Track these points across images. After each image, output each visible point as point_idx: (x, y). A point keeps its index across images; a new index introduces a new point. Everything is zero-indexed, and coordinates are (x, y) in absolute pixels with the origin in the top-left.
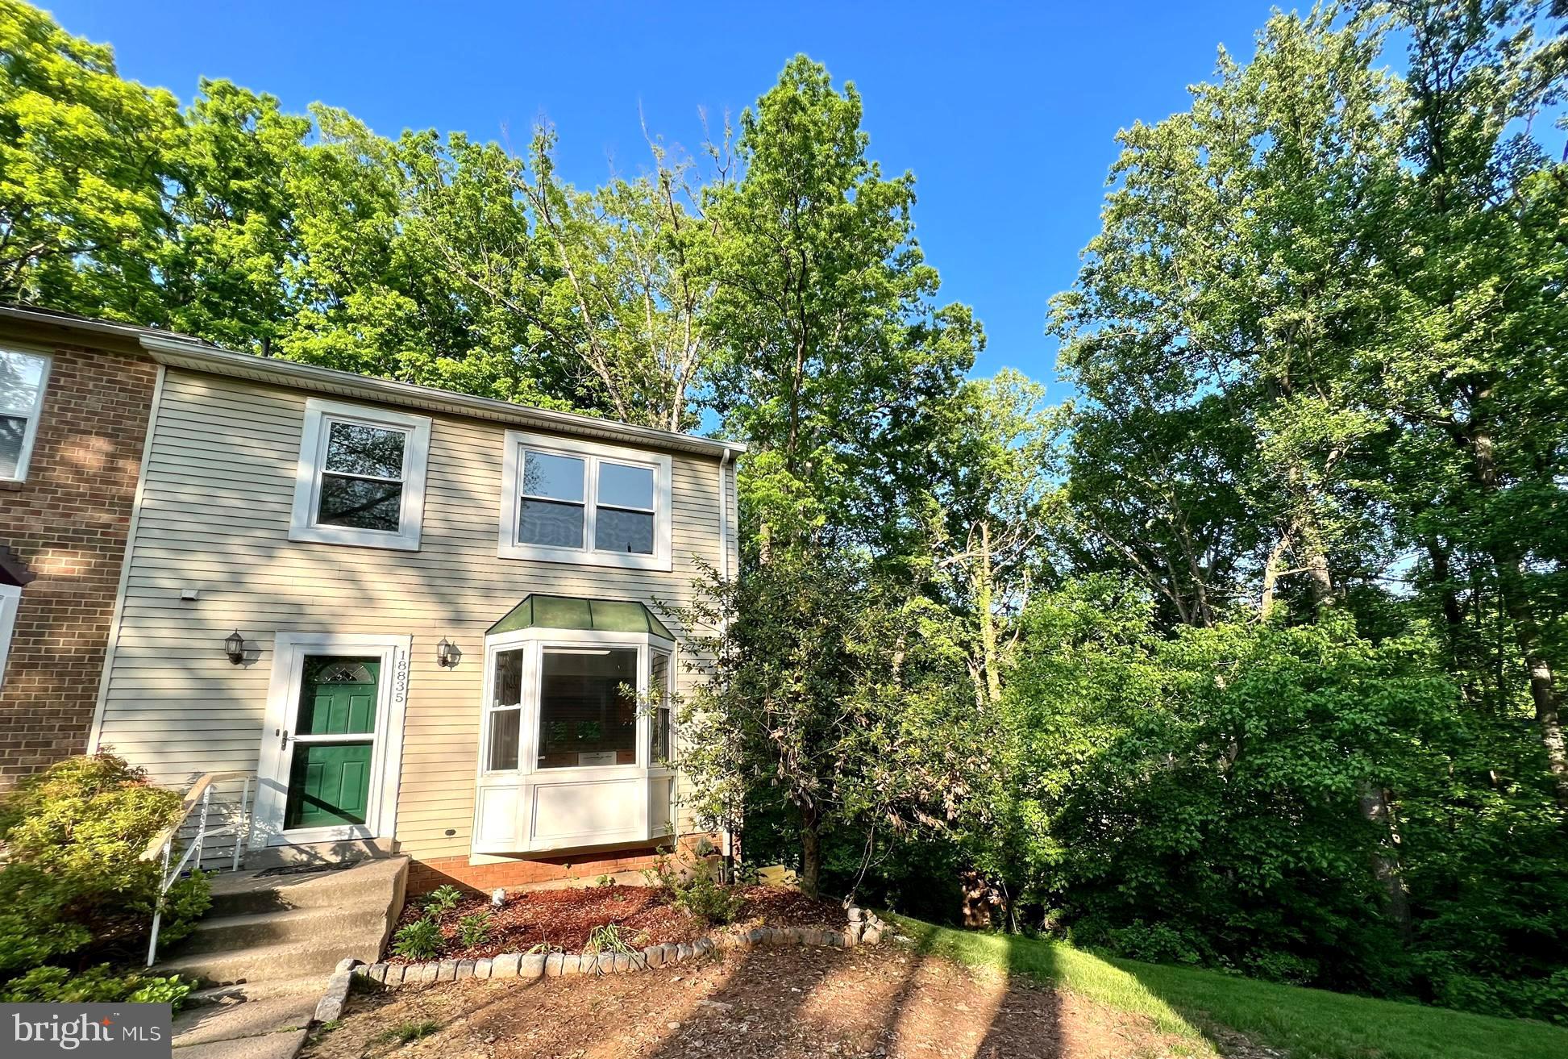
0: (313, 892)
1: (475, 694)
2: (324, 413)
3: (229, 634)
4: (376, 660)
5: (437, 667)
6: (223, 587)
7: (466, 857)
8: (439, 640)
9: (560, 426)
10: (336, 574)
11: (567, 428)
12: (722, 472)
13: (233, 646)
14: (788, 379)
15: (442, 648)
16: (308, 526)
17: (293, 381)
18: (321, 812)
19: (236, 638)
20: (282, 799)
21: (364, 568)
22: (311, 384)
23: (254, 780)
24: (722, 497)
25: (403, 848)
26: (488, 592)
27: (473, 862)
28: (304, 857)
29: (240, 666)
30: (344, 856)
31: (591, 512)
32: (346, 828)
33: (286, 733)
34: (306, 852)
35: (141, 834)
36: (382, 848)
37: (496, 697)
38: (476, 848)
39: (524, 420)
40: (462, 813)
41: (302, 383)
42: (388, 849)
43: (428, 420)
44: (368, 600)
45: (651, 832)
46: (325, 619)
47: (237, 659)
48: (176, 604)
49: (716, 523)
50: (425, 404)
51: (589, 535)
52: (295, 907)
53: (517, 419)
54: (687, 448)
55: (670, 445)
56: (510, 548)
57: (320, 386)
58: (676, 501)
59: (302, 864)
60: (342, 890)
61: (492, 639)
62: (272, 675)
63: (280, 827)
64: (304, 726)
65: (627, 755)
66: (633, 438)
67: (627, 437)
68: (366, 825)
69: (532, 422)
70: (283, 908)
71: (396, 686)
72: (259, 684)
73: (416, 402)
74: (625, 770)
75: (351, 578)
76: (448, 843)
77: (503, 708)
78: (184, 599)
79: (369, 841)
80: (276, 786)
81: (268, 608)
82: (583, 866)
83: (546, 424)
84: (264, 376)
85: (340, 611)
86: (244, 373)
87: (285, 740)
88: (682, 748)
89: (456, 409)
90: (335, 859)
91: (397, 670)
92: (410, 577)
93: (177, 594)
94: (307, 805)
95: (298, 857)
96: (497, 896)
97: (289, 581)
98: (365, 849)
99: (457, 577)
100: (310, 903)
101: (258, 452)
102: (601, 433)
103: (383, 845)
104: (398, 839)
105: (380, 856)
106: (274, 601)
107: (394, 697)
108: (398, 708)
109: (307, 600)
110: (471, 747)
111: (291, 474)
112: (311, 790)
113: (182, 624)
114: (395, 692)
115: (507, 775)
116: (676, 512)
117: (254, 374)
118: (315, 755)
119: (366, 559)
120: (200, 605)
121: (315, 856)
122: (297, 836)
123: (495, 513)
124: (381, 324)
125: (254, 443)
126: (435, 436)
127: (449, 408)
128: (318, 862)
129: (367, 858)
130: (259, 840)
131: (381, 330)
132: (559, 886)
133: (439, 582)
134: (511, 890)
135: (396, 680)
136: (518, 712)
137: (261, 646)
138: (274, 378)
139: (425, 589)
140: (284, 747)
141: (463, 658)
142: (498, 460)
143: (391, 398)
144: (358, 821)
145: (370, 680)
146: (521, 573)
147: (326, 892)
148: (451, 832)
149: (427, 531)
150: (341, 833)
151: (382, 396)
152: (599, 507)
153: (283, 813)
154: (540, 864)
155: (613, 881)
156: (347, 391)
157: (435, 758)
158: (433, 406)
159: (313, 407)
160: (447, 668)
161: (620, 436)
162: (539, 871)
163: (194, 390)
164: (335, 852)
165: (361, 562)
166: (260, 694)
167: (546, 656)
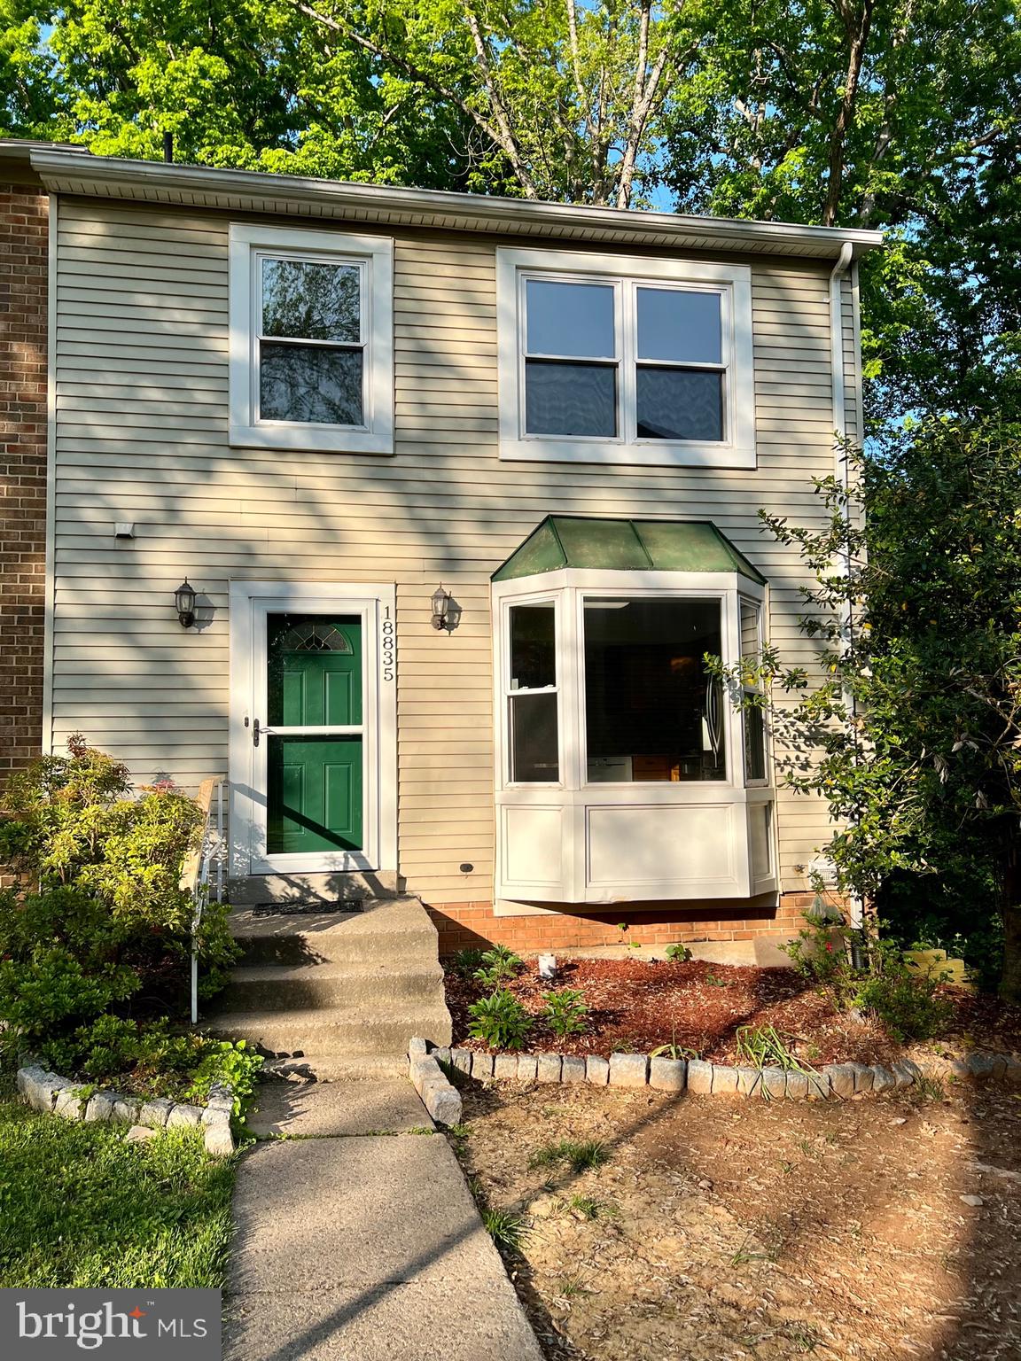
1: (483, 669)
2: (253, 246)
3: (177, 585)
4: (356, 620)
5: (430, 630)
6: (159, 517)
7: (489, 903)
8: (433, 590)
9: (578, 231)
10: (291, 495)
11: (589, 233)
12: (835, 287)
13: (185, 602)
15: (440, 604)
16: (252, 424)
17: (211, 199)
18: (307, 832)
19: (185, 591)
20: (261, 813)
21: (320, 483)
22: (234, 200)
23: (227, 784)
24: (836, 334)
25: (410, 886)
26: (488, 519)
27: (497, 913)
28: (296, 892)
29: (194, 629)
30: (341, 894)
31: (627, 378)
32: (339, 854)
33: (256, 723)
34: (297, 886)
36: (385, 885)
37: (514, 675)
38: (503, 892)
39: (525, 227)
40: (474, 842)
41: (224, 200)
42: (394, 888)
43: (388, 242)
44: (330, 536)
45: (753, 887)
46: (280, 561)
47: (188, 620)
48: (109, 543)
49: (824, 380)
50: (384, 215)
51: (627, 420)
52: (324, 960)
53: (515, 226)
54: (778, 248)
55: (749, 245)
56: (515, 445)
57: (246, 201)
58: (760, 351)
59: (293, 901)
61: (501, 587)
62: (231, 641)
63: (262, 849)
64: (275, 717)
66: (690, 240)
67: (681, 240)
68: (364, 853)
69: (536, 228)
70: (310, 960)
71: (383, 658)
72: (216, 654)
73: (373, 214)
74: (711, 790)
75: (308, 503)
76: (463, 882)
77: (525, 691)
78: (120, 536)
79: (369, 873)
80: (252, 794)
81: (213, 547)
82: (645, 929)
83: (557, 230)
84: (175, 195)
85: (292, 548)
86: (151, 193)
87: (257, 732)
88: (782, 758)
89: (428, 219)
90: (331, 897)
91: (382, 635)
92: (381, 498)
93: (108, 529)
94: (289, 823)
95: (288, 890)
96: (546, 964)
97: (235, 506)
98: (365, 885)
99: (444, 497)
100: (342, 957)
101: (177, 315)
102: (640, 236)
103: (388, 883)
104: (403, 874)
105: (386, 896)
106: (221, 540)
107: (382, 675)
108: (388, 689)
109: (264, 534)
110: (485, 747)
111: (219, 345)
112: (290, 803)
113: (115, 571)
114: (383, 667)
115: (542, 792)
116: (761, 365)
117: (163, 194)
118: (290, 752)
119: (323, 470)
120: (138, 545)
121: (307, 891)
122: (283, 862)
123: (490, 387)
125: (169, 302)
126: (402, 267)
127: (417, 219)
128: (311, 900)
129: (369, 897)
130: (239, 867)
132: (616, 954)
133: (420, 502)
135: (382, 650)
136: (554, 695)
137: (216, 601)
138: (187, 197)
139: (403, 513)
140: (256, 743)
141: (464, 618)
142: (487, 299)
143: (339, 211)
144: (352, 846)
145: (349, 650)
146: (530, 487)
148: (467, 868)
149: (402, 422)
150: (334, 862)
151: (327, 209)
152: (640, 367)
153: (265, 831)
154: (586, 921)
155: (688, 954)
156: (281, 205)
157: (435, 761)
158: (395, 217)
159: (238, 238)
160: (444, 632)
161: (670, 239)
162: (584, 932)
164: (330, 886)
165: (320, 477)
166: (218, 668)
167: (587, 612)
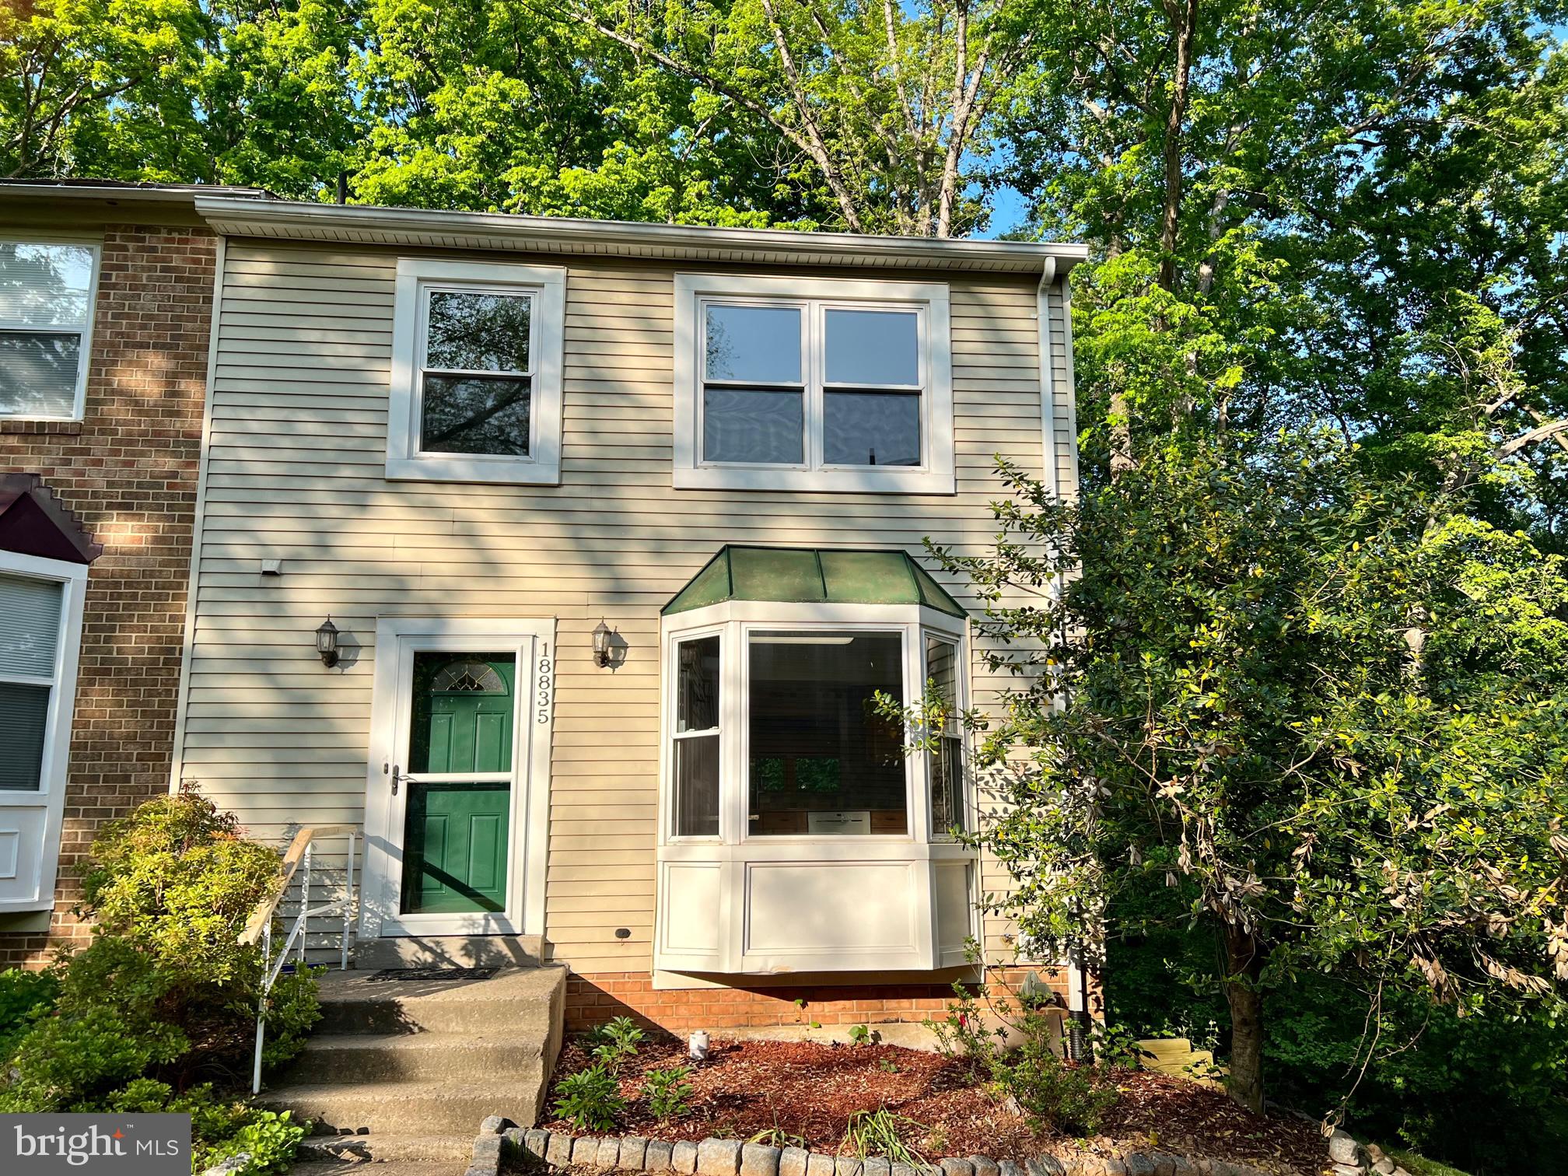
0: (443, 1008)
1: (649, 710)
2: (420, 280)
3: (319, 623)
4: (510, 657)
5: (592, 667)
6: (308, 553)
7: (647, 974)
8: (594, 625)
9: (759, 255)
10: (447, 528)
11: (771, 256)
12: (1042, 302)
13: (326, 640)
14: (1161, 107)
15: (600, 637)
16: (410, 456)
17: (379, 236)
18: (447, 890)
19: (328, 629)
20: (395, 869)
21: (482, 515)
22: (402, 236)
23: (360, 837)
24: (1044, 350)
25: (558, 952)
26: (660, 547)
27: (657, 984)
28: (428, 957)
29: (336, 670)
30: (478, 960)
31: (814, 402)
32: (479, 916)
33: (396, 769)
34: (430, 950)
35: (237, 907)
36: (528, 951)
37: (681, 716)
38: (662, 961)
39: (703, 253)
40: (634, 903)
41: (391, 236)
42: (537, 954)
43: (561, 271)
44: (490, 568)
45: (939, 957)
46: (434, 596)
47: (331, 659)
48: (255, 581)
49: (1033, 399)
50: (555, 246)
51: (813, 443)
52: (421, 1029)
53: (691, 252)
54: (977, 264)
55: (945, 263)
56: (688, 473)
57: (413, 237)
58: (958, 369)
59: (425, 966)
60: (481, 1011)
61: (671, 621)
62: (374, 682)
63: (395, 908)
64: (418, 761)
65: (892, 820)
66: (880, 260)
67: (869, 260)
68: (506, 914)
69: (714, 253)
70: (405, 1029)
71: (538, 698)
72: (358, 696)
73: (543, 245)
74: (889, 845)
75: (467, 534)
76: (619, 950)
77: (693, 733)
78: (266, 573)
79: (510, 937)
80: (388, 848)
81: (363, 583)
82: (828, 1007)
83: (737, 255)
84: (342, 234)
85: (450, 583)
86: (317, 232)
87: (396, 779)
88: (987, 810)
89: (601, 248)
90: (467, 963)
91: (538, 675)
92: (546, 528)
93: (255, 566)
94: (428, 880)
95: (420, 954)
96: (696, 1043)
97: (388, 541)
98: (506, 951)
99: (614, 525)
100: (441, 1026)
101: (341, 350)
102: (825, 258)
103: (531, 948)
104: (550, 939)
105: (527, 963)
106: (368, 573)
107: (536, 717)
108: (541, 733)
109: (417, 568)
110: (647, 797)
111: (381, 378)
112: (432, 858)
113: (260, 609)
114: (537, 708)
115: (703, 846)
116: (960, 385)
117: (330, 233)
118: (435, 803)
119: (487, 502)
120: (285, 582)
121: (441, 956)
122: (418, 923)
123: (665, 414)
124: (481, 129)
125: (332, 337)
126: (573, 296)
127: (589, 248)
128: (445, 966)
129: (509, 965)
130: (370, 929)
131: (481, 138)
132: (790, 1035)
133: (588, 533)
134: (715, 1034)
135: (537, 690)
136: (716, 738)
137: (361, 639)
138: (355, 235)
139: (569, 545)
140: (395, 791)
141: (631, 654)
142: (664, 325)
143: (508, 243)
144: (494, 907)
145: (503, 690)
146: (707, 512)
147: (461, 1011)
148: (623, 933)
149: (569, 451)
150: (473, 923)
151: (496, 242)
152: (827, 390)
153: (398, 888)
154: (758, 996)
155: (877, 1036)
156: (449, 240)
157: (593, 813)
158: (567, 247)
159: (406, 270)
160: (608, 670)
161: (858, 260)
162: (757, 1008)
163: (257, 269)
164: (467, 951)
165: (481, 507)
166: (360, 710)
167: (754, 648)
